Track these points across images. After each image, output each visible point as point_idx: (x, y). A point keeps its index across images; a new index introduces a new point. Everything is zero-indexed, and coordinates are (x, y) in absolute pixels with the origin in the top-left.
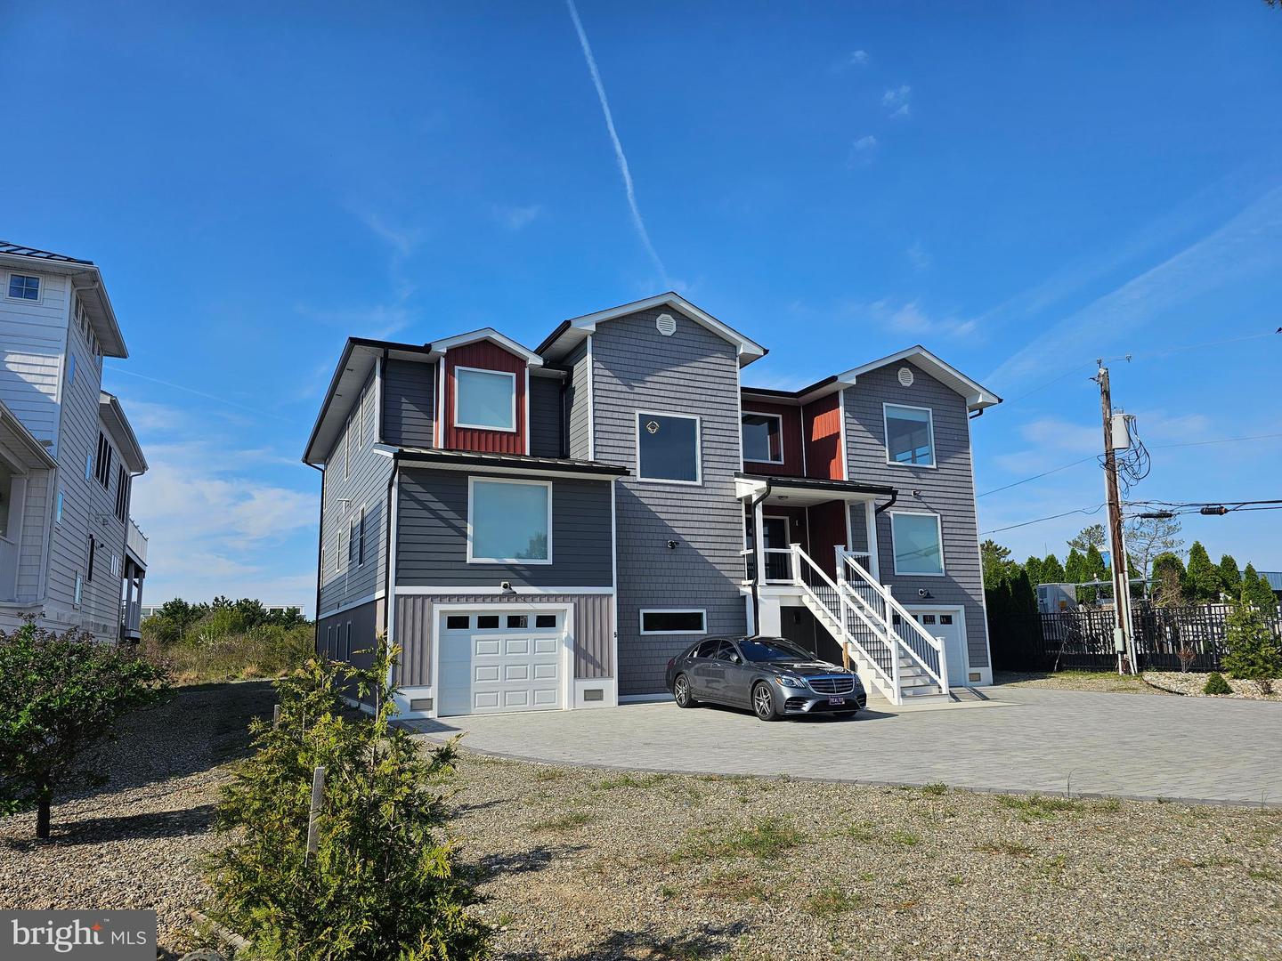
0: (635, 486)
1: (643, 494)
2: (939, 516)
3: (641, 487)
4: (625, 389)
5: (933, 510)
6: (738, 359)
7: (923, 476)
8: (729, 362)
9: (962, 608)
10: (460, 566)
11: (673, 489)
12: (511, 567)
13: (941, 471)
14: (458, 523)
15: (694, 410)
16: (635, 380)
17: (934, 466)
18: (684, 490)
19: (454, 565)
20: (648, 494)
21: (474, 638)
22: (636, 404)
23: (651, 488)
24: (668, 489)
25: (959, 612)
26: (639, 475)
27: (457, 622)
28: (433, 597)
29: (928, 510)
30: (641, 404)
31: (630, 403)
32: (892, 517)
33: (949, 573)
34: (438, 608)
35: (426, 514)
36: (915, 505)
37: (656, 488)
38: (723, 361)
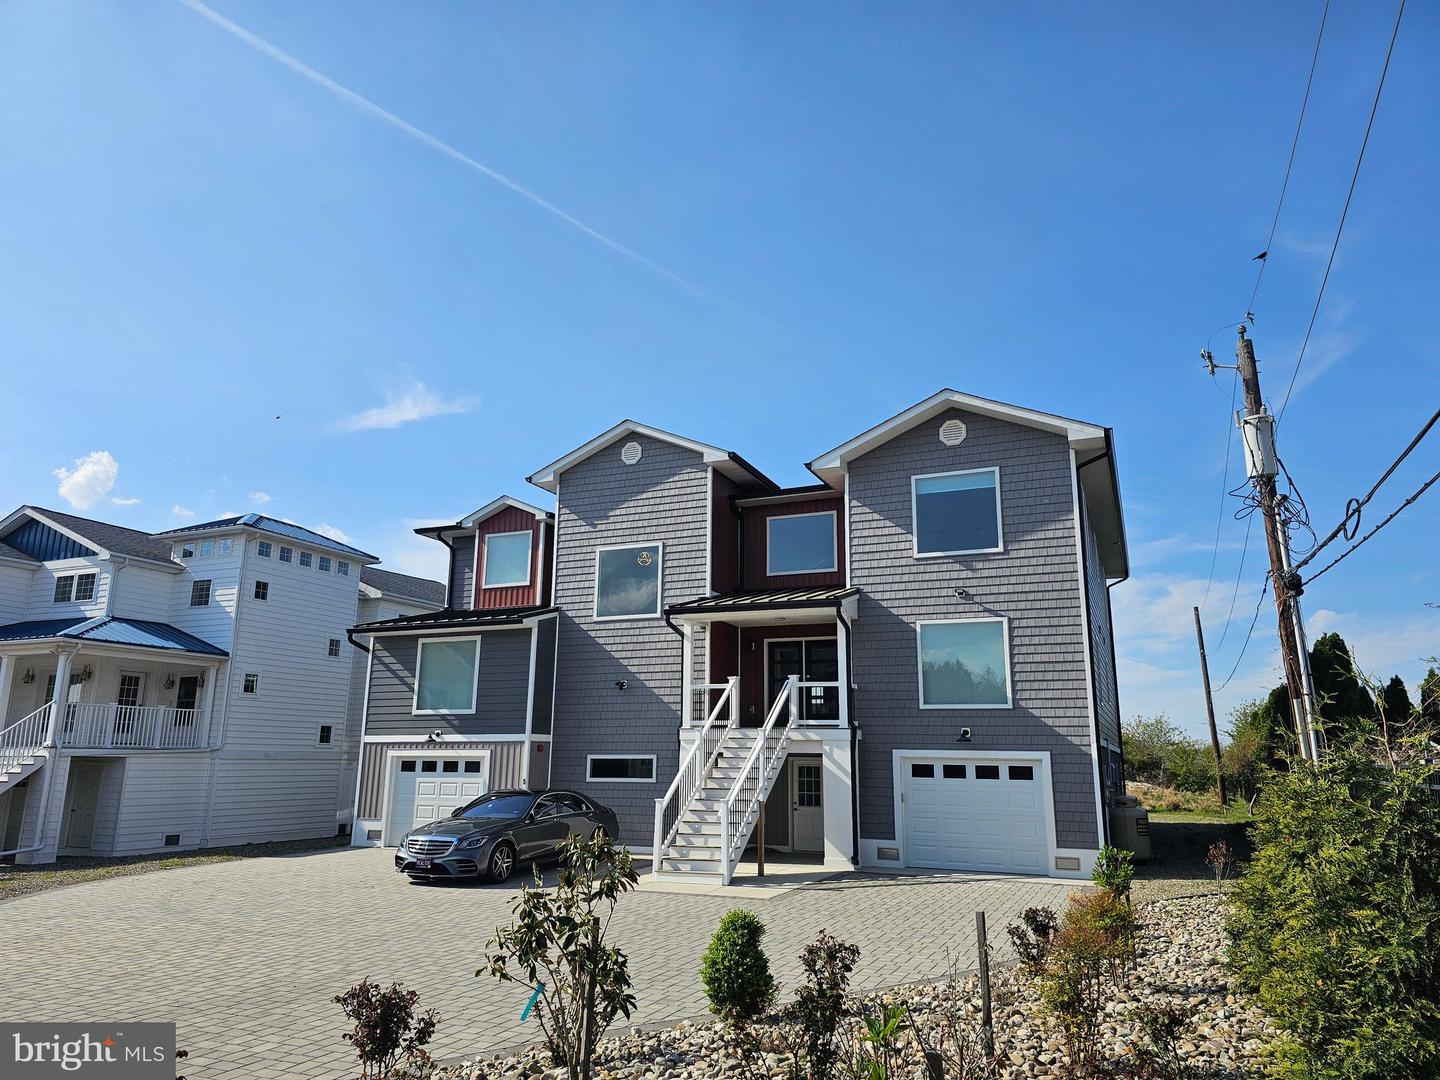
0: (591, 627)
1: (599, 634)
2: (1005, 621)
3: (597, 627)
4: (588, 528)
5: (996, 613)
6: (710, 469)
7: (980, 565)
8: (699, 475)
9: (1046, 756)
10: (408, 717)
11: (629, 625)
12: (443, 717)
13: (1013, 554)
14: (409, 680)
15: (657, 536)
16: (598, 518)
17: (1000, 549)
18: (641, 624)
19: (404, 717)
20: (604, 633)
21: (418, 780)
22: (598, 542)
23: (608, 626)
24: (624, 625)
25: (1041, 761)
26: (595, 614)
27: (408, 766)
28: (388, 744)
29: (986, 614)
30: (603, 541)
31: (592, 542)
32: (918, 630)
33: (1023, 704)
34: (391, 753)
35: (389, 674)
36: (961, 608)
37: (611, 626)
38: (692, 476)
